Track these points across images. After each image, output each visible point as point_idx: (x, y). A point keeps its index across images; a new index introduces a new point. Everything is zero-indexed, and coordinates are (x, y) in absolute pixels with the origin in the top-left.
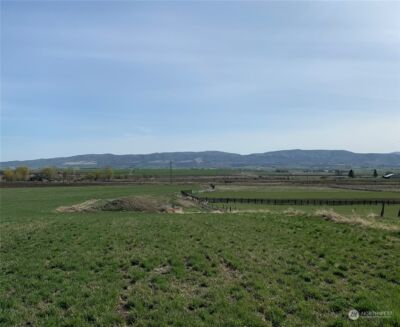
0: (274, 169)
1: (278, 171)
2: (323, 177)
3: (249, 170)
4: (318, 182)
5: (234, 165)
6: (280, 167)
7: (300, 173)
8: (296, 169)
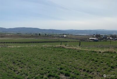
0: (17, 33)
1: (18, 34)
2: (32, 35)
3: (8, 33)
4: (31, 37)
5: (3, 32)
6: (18, 32)
7: (25, 34)
8: (23, 33)
